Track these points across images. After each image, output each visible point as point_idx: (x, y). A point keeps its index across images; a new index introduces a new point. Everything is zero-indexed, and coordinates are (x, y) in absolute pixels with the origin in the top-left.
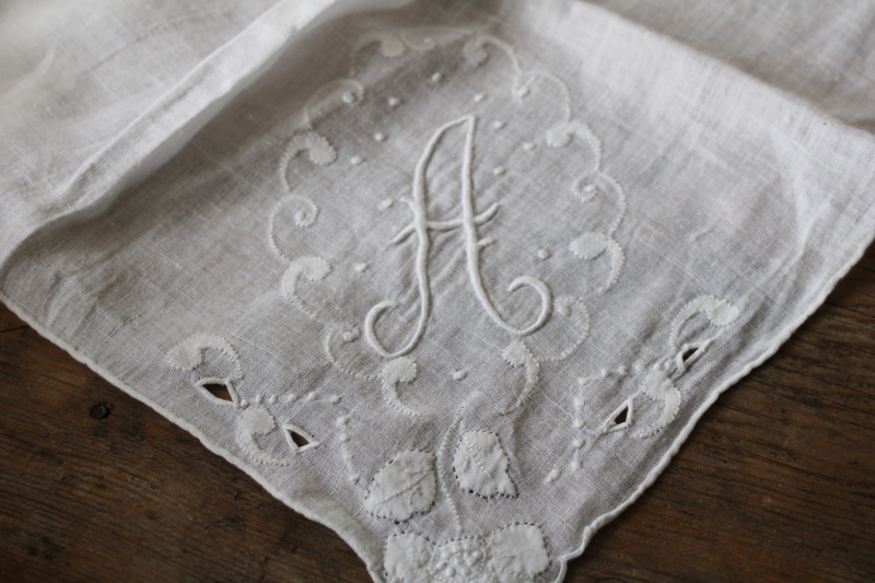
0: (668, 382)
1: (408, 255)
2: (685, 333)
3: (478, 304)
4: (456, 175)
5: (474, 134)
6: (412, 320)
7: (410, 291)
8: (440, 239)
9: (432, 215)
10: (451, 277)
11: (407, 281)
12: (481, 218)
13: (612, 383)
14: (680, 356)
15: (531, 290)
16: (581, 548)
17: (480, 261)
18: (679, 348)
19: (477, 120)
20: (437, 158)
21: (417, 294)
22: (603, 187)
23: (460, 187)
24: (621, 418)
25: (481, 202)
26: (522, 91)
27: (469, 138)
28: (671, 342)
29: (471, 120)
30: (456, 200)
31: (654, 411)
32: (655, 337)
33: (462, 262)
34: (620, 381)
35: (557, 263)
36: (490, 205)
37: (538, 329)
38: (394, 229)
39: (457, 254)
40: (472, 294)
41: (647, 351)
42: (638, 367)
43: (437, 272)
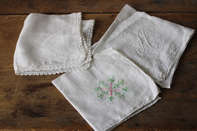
0: (174, 51)
1: (140, 43)
2: (174, 46)
3: (149, 47)
4: (142, 34)
5: (143, 29)
6: (142, 50)
7: (141, 47)
8: (143, 41)
9: (141, 39)
10: (145, 45)
11: (140, 46)
12: (147, 38)
13: (168, 51)
14: (175, 48)
15: (155, 45)
16: (170, 67)
17: (148, 43)
18: (174, 47)
19: (143, 28)
20: (139, 33)
21: (142, 47)
22: (160, 33)
23: (143, 35)
24: (170, 54)
25: (146, 37)
26: (147, 24)
27: (142, 30)
28: (173, 47)
29: (142, 28)
30: (143, 37)
31: (173, 54)
32: (171, 46)
33: (146, 43)
34: (169, 51)
35: (157, 42)
36: (147, 37)
37: (157, 49)
38: (137, 41)
39: (145, 42)
40: (148, 46)
41: (171, 48)
42: (170, 50)
43: (144, 44)
